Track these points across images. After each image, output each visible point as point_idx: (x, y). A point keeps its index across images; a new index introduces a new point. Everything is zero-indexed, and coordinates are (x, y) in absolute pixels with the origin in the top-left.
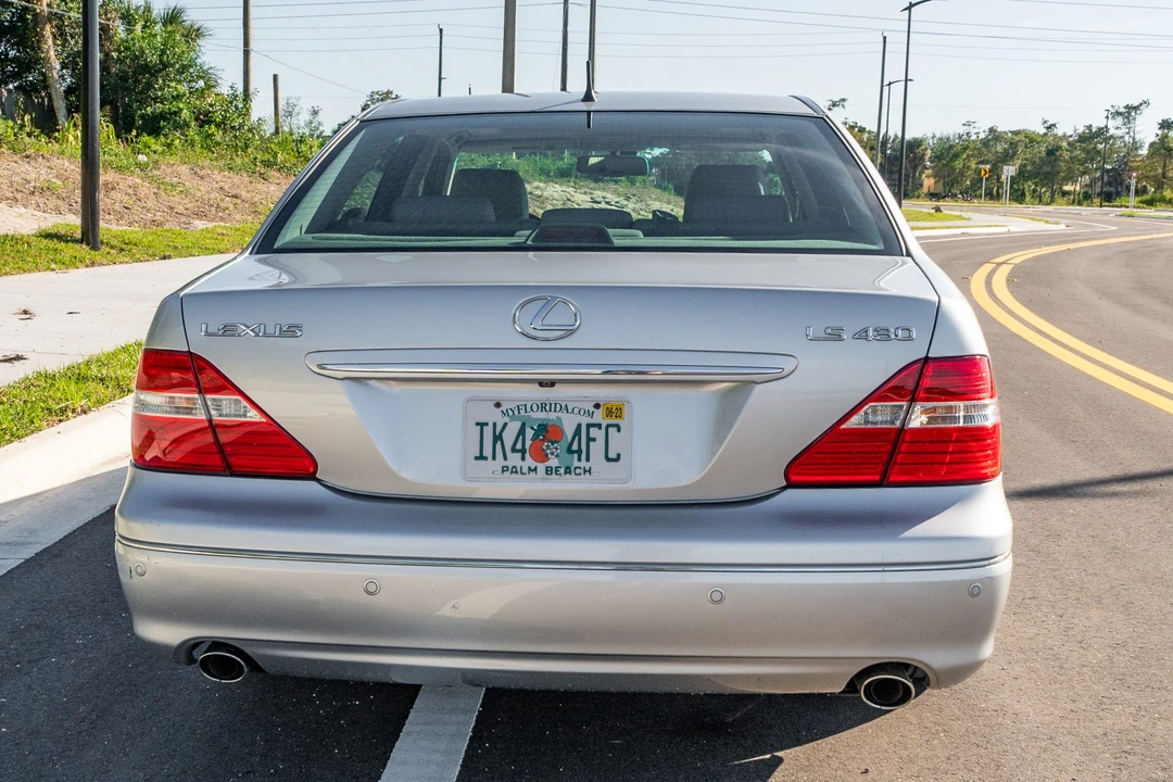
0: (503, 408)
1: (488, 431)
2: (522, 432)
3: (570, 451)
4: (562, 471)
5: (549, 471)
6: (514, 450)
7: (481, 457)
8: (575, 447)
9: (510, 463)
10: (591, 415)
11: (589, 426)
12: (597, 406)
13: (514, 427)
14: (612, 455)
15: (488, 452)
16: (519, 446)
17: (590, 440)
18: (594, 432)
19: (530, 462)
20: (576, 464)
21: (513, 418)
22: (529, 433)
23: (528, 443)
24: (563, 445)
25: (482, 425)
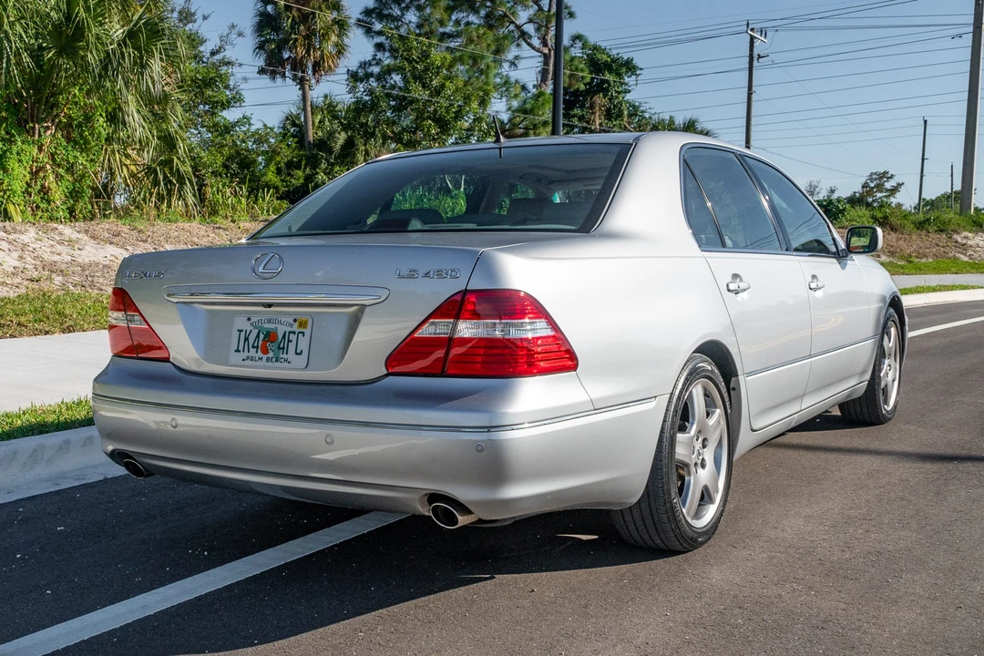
0: (251, 322)
1: (243, 334)
2: (258, 336)
3: (279, 348)
4: (274, 360)
5: (268, 360)
6: (253, 347)
7: (238, 351)
8: (282, 346)
9: (250, 355)
10: (292, 326)
11: (290, 332)
12: (295, 321)
13: (255, 332)
14: (299, 351)
15: (241, 348)
16: (256, 345)
17: (289, 341)
18: (293, 337)
19: (260, 354)
20: (281, 356)
21: (255, 327)
22: (262, 336)
23: (260, 342)
24: (277, 343)
25: (240, 331)
